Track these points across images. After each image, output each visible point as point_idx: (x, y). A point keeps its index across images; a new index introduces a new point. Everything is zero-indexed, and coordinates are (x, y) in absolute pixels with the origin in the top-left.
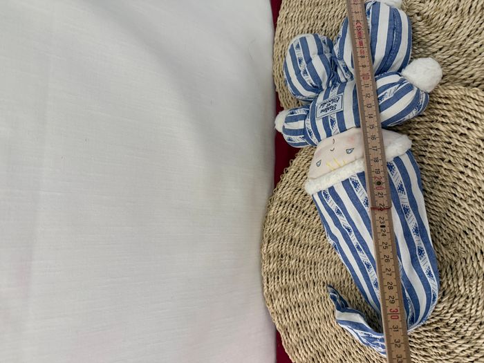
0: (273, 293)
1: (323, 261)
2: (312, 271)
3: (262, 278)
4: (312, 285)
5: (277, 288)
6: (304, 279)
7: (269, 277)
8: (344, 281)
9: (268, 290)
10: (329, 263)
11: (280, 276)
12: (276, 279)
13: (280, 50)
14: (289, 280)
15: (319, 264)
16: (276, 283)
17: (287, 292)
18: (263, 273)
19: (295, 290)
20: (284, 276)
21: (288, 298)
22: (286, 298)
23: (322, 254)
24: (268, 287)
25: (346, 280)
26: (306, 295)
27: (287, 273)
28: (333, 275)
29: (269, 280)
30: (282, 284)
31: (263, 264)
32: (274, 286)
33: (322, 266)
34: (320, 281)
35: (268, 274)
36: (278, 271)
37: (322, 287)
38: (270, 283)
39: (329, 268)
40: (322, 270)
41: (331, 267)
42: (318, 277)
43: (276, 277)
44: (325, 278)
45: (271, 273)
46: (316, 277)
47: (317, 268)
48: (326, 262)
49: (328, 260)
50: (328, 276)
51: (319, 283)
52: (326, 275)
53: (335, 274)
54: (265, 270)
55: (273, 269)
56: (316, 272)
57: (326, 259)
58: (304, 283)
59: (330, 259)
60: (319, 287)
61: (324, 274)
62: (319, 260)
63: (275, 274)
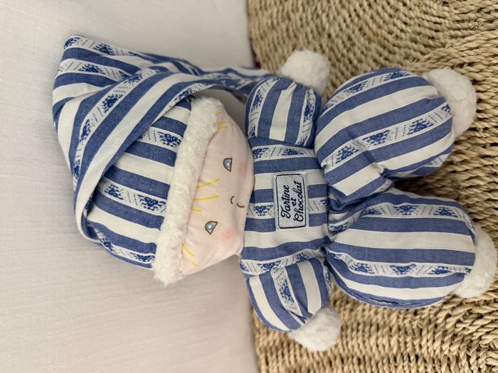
1: (355, 325)
3: (257, 358)
4: (338, 362)
7: (269, 355)
8: (395, 359)
10: (367, 328)
11: (286, 351)
12: (280, 357)
14: (301, 355)
15: (349, 331)
16: (280, 364)
18: (258, 350)
20: (292, 352)
23: (353, 313)
24: (268, 371)
28: (374, 348)
29: (269, 359)
30: (290, 362)
31: (257, 336)
32: (278, 368)
33: (354, 333)
34: (353, 357)
35: (266, 351)
36: (282, 344)
37: (356, 366)
38: (270, 364)
39: (367, 335)
40: (355, 339)
41: (370, 336)
42: (349, 351)
43: (280, 353)
44: (361, 352)
45: (271, 348)
46: (344, 350)
47: (347, 336)
48: (361, 327)
49: (364, 323)
50: (365, 348)
51: (350, 359)
52: (361, 347)
53: (378, 346)
54: (261, 345)
55: (275, 342)
56: (344, 343)
57: (361, 321)
58: (325, 360)
59: (368, 321)
60: (351, 366)
61: (359, 345)
62: (349, 324)
63: (277, 349)
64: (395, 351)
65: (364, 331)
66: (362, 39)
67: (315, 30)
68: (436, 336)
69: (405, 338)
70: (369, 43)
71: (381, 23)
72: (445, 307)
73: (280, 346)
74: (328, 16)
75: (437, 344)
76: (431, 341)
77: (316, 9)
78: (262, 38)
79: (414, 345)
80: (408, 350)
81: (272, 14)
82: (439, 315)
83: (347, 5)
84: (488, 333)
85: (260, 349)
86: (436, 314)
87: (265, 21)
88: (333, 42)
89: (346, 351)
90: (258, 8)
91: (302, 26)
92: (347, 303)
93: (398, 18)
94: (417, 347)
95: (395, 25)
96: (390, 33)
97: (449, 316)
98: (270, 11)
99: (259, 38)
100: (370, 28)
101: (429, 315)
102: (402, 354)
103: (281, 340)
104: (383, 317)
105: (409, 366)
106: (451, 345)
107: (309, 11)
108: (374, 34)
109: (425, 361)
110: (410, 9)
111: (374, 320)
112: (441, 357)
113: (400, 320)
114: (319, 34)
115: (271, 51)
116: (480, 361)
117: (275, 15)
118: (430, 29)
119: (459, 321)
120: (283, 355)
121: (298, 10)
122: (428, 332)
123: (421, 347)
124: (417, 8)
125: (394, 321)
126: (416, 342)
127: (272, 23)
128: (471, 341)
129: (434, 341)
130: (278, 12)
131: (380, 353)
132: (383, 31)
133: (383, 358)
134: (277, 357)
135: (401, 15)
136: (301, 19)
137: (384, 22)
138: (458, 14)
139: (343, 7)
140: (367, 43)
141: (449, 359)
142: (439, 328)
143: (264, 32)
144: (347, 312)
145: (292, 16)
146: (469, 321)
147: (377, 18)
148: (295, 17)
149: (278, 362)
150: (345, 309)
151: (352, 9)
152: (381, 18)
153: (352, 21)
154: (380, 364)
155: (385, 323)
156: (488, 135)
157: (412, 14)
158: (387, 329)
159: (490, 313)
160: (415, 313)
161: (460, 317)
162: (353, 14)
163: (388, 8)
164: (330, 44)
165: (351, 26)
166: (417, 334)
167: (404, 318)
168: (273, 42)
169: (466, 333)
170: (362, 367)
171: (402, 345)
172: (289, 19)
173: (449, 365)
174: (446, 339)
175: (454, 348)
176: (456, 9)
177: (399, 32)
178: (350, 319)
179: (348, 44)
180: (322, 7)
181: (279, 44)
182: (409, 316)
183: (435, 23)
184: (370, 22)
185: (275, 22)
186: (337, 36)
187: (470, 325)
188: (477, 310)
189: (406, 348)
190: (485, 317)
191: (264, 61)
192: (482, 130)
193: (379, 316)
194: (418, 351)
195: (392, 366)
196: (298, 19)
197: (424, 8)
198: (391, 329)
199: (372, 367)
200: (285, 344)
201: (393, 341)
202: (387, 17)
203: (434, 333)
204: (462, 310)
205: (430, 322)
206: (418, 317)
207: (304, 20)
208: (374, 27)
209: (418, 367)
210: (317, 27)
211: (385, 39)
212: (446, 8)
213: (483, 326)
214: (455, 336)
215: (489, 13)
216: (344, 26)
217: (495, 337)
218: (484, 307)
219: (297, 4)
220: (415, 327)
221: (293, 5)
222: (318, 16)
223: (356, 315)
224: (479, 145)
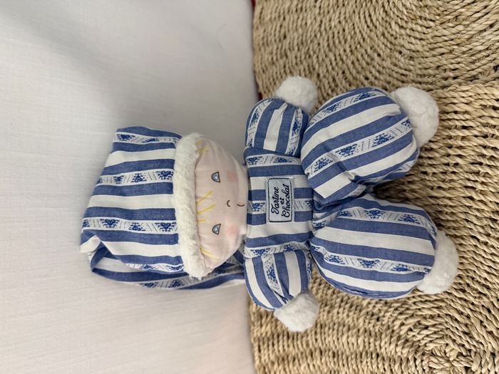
0: (267, 364)
1: (331, 325)
2: (318, 336)
3: (252, 346)
4: (317, 354)
5: (272, 357)
6: (308, 345)
7: (261, 344)
8: (361, 354)
9: (260, 361)
10: (341, 328)
11: (275, 342)
12: (271, 346)
13: (262, 36)
15: (327, 329)
16: (270, 352)
17: (286, 362)
18: (252, 339)
19: (296, 361)
20: (281, 342)
21: (287, 370)
22: (285, 370)
23: (330, 315)
24: (260, 358)
25: (364, 354)
26: (311, 367)
27: (285, 338)
28: (346, 344)
29: (261, 348)
30: (279, 351)
31: (252, 328)
32: (269, 355)
33: (331, 331)
34: (329, 350)
35: (259, 341)
36: (273, 336)
37: (331, 358)
38: (262, 351)
39: (340, 334)
40: (331, 336)
41: (343, 334)
42: (326, 345)
43: (270, 343)
44: (336, 347)
45: (263, 339)
46: (323, 344)
47: (325, 333)
48: (336, 327)
49: (339, 323)
50: (339, 344)
51: (327, 353)
52: (336, 343)
53: (348, 343)
54: (255, 335)
55: (267, 333)
56: (323, 338)
57: (336, 321)
58: (308, 351)
59: (342, 322)
60: (327, 358)
61: (334, 341)
62: (327, 323)
63: (268, 340)
64: (361, 348)
65: (338, 330)
66: (344, 81)
67: (307, 69)
68: (392, 339)
69: (369, 339)
70: (350, 85)
71: (360, 69)
72: (400, 317)
73: (271, 338)
74: (318, 57)
75: (393, 346)
76: (388, 344)
77: (309, 49)
78: (263, 71)
79: (375, 346)
80: (371, 349)
81: (272, 50)
82: (395, 323)
83: (333, 49)
84: (431, 341)
85: (255, 339)
86: (393, 321)
87: (267, 57)
88: (320, 81)
89: (324, 345)
90: (261, 43)
91: (296, 64)
92: (326, 305)
93: (374, 67)
94: (378, 347)
95: (371, 72)
96: (367, 78)
97: (403, 324)
98: (271, 48)
99: (261, 71)
100: (350, 73)
101: (388, 321)
102: (367, 352)
103: (272, 332)
104: (353, 321)
105: (371, 362)
106: (403, 348)
107: (303, 52)
108: (354, 78)
109: (384, 359)
110: (383, 60)
111: (346, 322)
112: (396, 357)
113: (366, 324)
114: (310, 72)
115: (270, 84)
116: (424, 363)
117: (274, 52)
118: (397, 79)
119: (411, 330)
120: (273, 345)
121: (294, 49)
122: (386, 336)
123: (381, 348)
124: (389, 59)
125: (361, 324)
126: (377, 343)
127: (272, 59)
128: (419, 347)
129: (390, 343)
130: (277, 48)
131: (350, 349)
132: (361, 77)
133: (352, 354)
134: (268, 346)
135: (376, 64)
136: (296, 57)
137: (362, 68)
138: (420, 69)
139: (330, 50)
140: (348, 86)
141: (401, 359)
142: (395, 333)
143: (265, 66)
144: (326, 313)
145: (289, 53)
146: (417, 331)
147: (356, 64)
148: (291, 55)
149: (268, 350)
150: (324, 311)
151: (337, 54)
152: (360, 64)
153: (337, 64)
154: (349, 359)
155: (354, 325)
156: (435, 179)
157: (385, 64)
158: (355, 330)
159: (434, 326)
160: (378, 320)
161: (411, 326)
162: (338, 58)
163: (366, 56)
164: (318, 83)
165: (336, 69)
166: (379, 337)
167: (369, 323)
168: (273, 76)
169: (415, 339)
170: (336, 359)
171: (367, 344)
172: (287, 57)
173: (401, 364)
174: (399, 343)
175: (405, 351)
176: (420, 64)
177: (373, 79)
178: (327, 319)
179: (333, 85)
180: (313, 49)
181: (277, 78)
182: (373, 321)
183: (402, 75)
184: (351, 66)
185: (275, 58)
186: (324, 77)
187: (418, 334)
188: (424, 322)
189: (369, 347)
190: (430, 328)
191: (265, 92)
192: (431, 175)
193: (350, 319)
194: (378, 350)
195: (359, 361)
196: (294, 56)
197: (394, 60)
198: (359, 330)
199: (343, 360)
200: (275, 336)
201: (360, 340)
202: (364, 64)
203: (391, 337)
204: (412, 321)
205: (389, 327)
206: (379, 323)
207: (298, 59)
208: (354, 72)
209: (378, 364)
210: (308, 66)
211: (362, 84)
212: (412, 62)
213: (427, 336)
214: (407, 341)
215: (445, 70)
216: (330, 68)
217: (436, 345)
218: (429, 320)
219: (293, 44)
220: (377, 330)
221: (289, 43)
222: (310, 56)
223: (332, 317)
224: (428, 187)
